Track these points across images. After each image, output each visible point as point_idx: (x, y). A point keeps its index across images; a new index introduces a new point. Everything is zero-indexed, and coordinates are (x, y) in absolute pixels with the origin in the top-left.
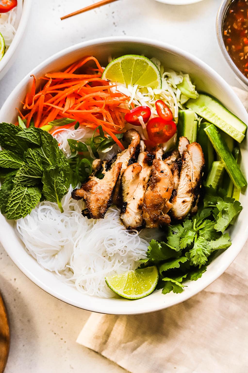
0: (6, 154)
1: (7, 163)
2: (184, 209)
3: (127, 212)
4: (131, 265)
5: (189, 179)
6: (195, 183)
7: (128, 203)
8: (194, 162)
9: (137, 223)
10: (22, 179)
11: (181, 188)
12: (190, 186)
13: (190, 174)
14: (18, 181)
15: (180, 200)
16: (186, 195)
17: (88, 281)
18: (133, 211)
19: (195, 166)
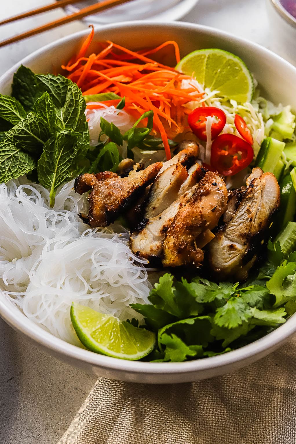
0: (13, 103)
1: (9, 114)
2: (227, 258)
3: (142, 232)
4: (118, 311)
5: (249, 216)
6: (257, 228)
7: (150, 221)
8: (264, 198)
9: (152, 250)
10: (18, 134)
11: (233, 226)
12: (248, 227)
13: (253, 210)
14: (12, 135)
15: (227, 241)
16: (238, 240)
17: (43, 297)
18: (152, 233)
19: (264, 203)
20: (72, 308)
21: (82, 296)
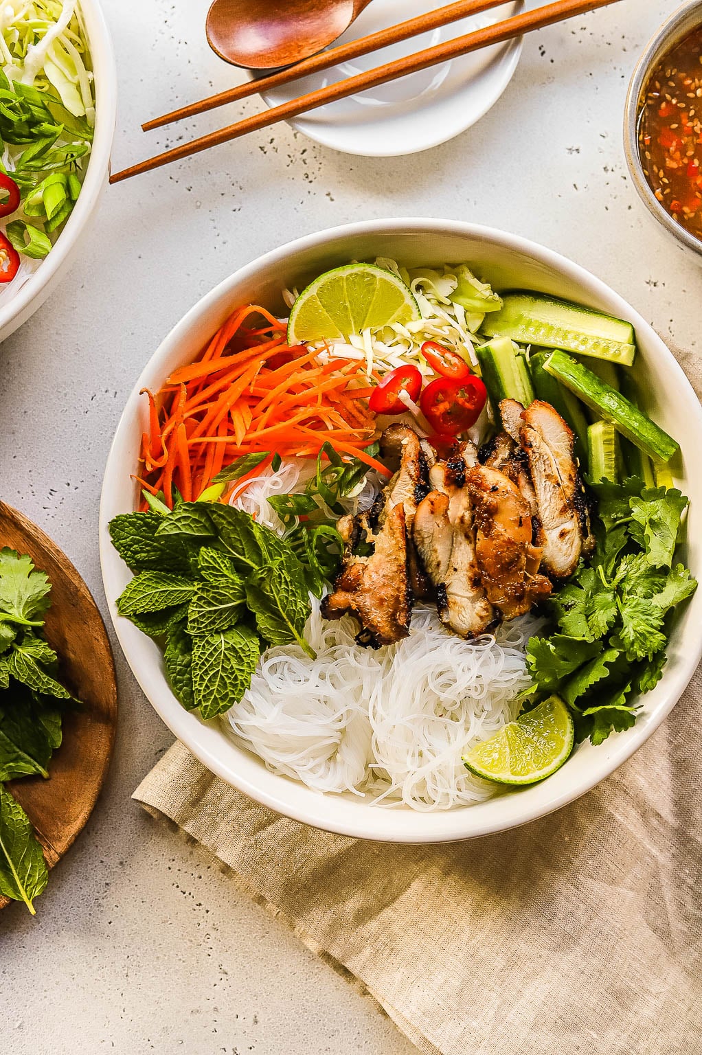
0: (148, 580)
1: (159, 598)
2: (568, 549)
3: (451, 604)
4: (502, 712)
5: (554, 482)
6: (571, 486)
7: (447, 583)
8: (551, 442)
9: (481, 618)
10: (207, 619)
11: (545, 510)
12: (561, 497)
13: (553, 471)
14: (198, 628)
15: (553, 533)
16: (563, 519)
17: (429, 780)
18: (464, 597)
19: (557, 450)
20: (466, 765)
21: (461, 739)
